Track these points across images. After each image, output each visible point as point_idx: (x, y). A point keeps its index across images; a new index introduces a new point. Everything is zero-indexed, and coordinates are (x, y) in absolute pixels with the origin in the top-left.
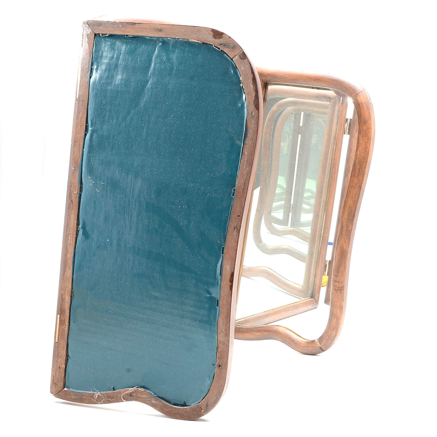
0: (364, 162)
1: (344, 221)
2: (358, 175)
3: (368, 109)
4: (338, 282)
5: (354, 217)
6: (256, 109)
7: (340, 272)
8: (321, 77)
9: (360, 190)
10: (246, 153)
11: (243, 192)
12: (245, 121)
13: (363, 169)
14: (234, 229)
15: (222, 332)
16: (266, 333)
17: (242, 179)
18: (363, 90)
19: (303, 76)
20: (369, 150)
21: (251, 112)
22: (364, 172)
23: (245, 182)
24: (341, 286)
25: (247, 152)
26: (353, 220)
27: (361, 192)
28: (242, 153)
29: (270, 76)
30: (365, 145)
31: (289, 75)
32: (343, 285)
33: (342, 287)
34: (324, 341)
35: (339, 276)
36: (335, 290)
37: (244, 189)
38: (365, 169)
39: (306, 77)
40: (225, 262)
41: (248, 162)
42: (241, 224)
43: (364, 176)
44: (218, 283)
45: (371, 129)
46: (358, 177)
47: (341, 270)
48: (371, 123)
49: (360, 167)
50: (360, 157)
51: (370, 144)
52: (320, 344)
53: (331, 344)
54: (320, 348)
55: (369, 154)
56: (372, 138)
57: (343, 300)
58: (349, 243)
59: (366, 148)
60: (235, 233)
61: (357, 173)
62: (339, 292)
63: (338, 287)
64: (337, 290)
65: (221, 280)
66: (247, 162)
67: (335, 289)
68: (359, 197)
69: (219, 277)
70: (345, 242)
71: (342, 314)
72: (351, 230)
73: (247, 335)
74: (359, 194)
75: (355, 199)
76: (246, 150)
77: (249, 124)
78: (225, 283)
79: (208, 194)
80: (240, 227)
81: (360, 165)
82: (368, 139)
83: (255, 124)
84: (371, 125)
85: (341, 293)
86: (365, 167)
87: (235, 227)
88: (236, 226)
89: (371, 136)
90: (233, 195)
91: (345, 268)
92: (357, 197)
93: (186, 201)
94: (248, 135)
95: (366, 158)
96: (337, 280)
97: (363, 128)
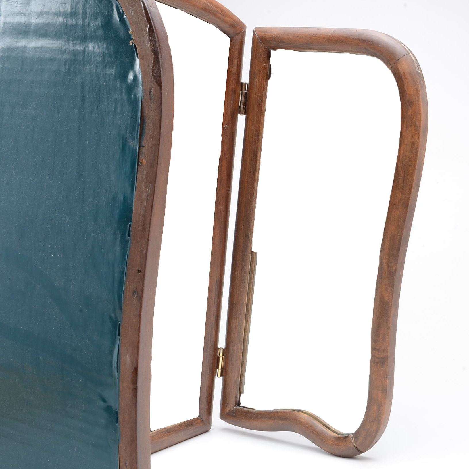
0: (411, 166)
1: (384, 257)
2: (403, 186)
3: (415, 83)
4: (378, 350)
5: (399, 250)
6: (156, 84)
7: (381, 336)
8: (344, 37)
9: (407, 210)
10: (144, 162)
11: (144, 230)
12: (140, 105)
13: (409, 177)
14: (134, 293)
15: (126, 466)
16: (280, 422)
17: (141, 207)
18: (407, 53)
19: (319, 37)
20: (417, 148)
21: (149, 90)
22: (412, 181)
23: (145, 211)
24: (382, 356)
25: (145, 160)
26: (398, 255)
27: (408, 213)
28: (138, 162)
29: (275, 40)
30: (412, 139)
31: (300, 38)
32: (385, 354)
33: (384, 358)
34: (361, 439)
35: (379, 341)
36: (374, 363)
37: (144, 225)
38: (412, 176)
39: (324, 38)
40: (123, 350)
41: (148, 178)
42: (143, 284)
43: (411, 188)
44: (115, 385)
45: (419, 113)
46: (402, 189)
47: (381, 332)
48: (419, 104)
49: (405, 173)
50: (404, 158)
51: (419, 138)
52: (356, 442)
53: (372, 443)
54: (356, 448)
55: (419, 153)
56: (421, 128)
57: (387, 377)
58: (393, 291)
59: (413, 144)
60: (135, 301)
61: (400, 183)
62: (379, 365)
63: (378, 358)
64: (377, 363)
65: (119, 378)
66: (146, 178)
67: (375, 360)
68: (405, 220)
69: (117, 375)
70: (387, 289)
71: (386, 398)
72: (395, 272)
73: (256, 423)
74: (406, 216)
75: (400, 224)
76: (143, 156)
77: (146, 110)
78: (125, 385)
79: (93, 235)
80: (142, 291)
81: (405, 171)
82: (416, 130)
83: (155, 110)
84: (419, 108)
85: (382, 367)
86: (413, 174)
87: (134, 290)
88: (136, 288)
89: (420, 125)
90: (129, 236)
91: (388, 328)
92: (402, 219)
93: (61, 246)
94: (146, 130)
95: (413, 160)
96: (376, 348)
97: (408, 113)
